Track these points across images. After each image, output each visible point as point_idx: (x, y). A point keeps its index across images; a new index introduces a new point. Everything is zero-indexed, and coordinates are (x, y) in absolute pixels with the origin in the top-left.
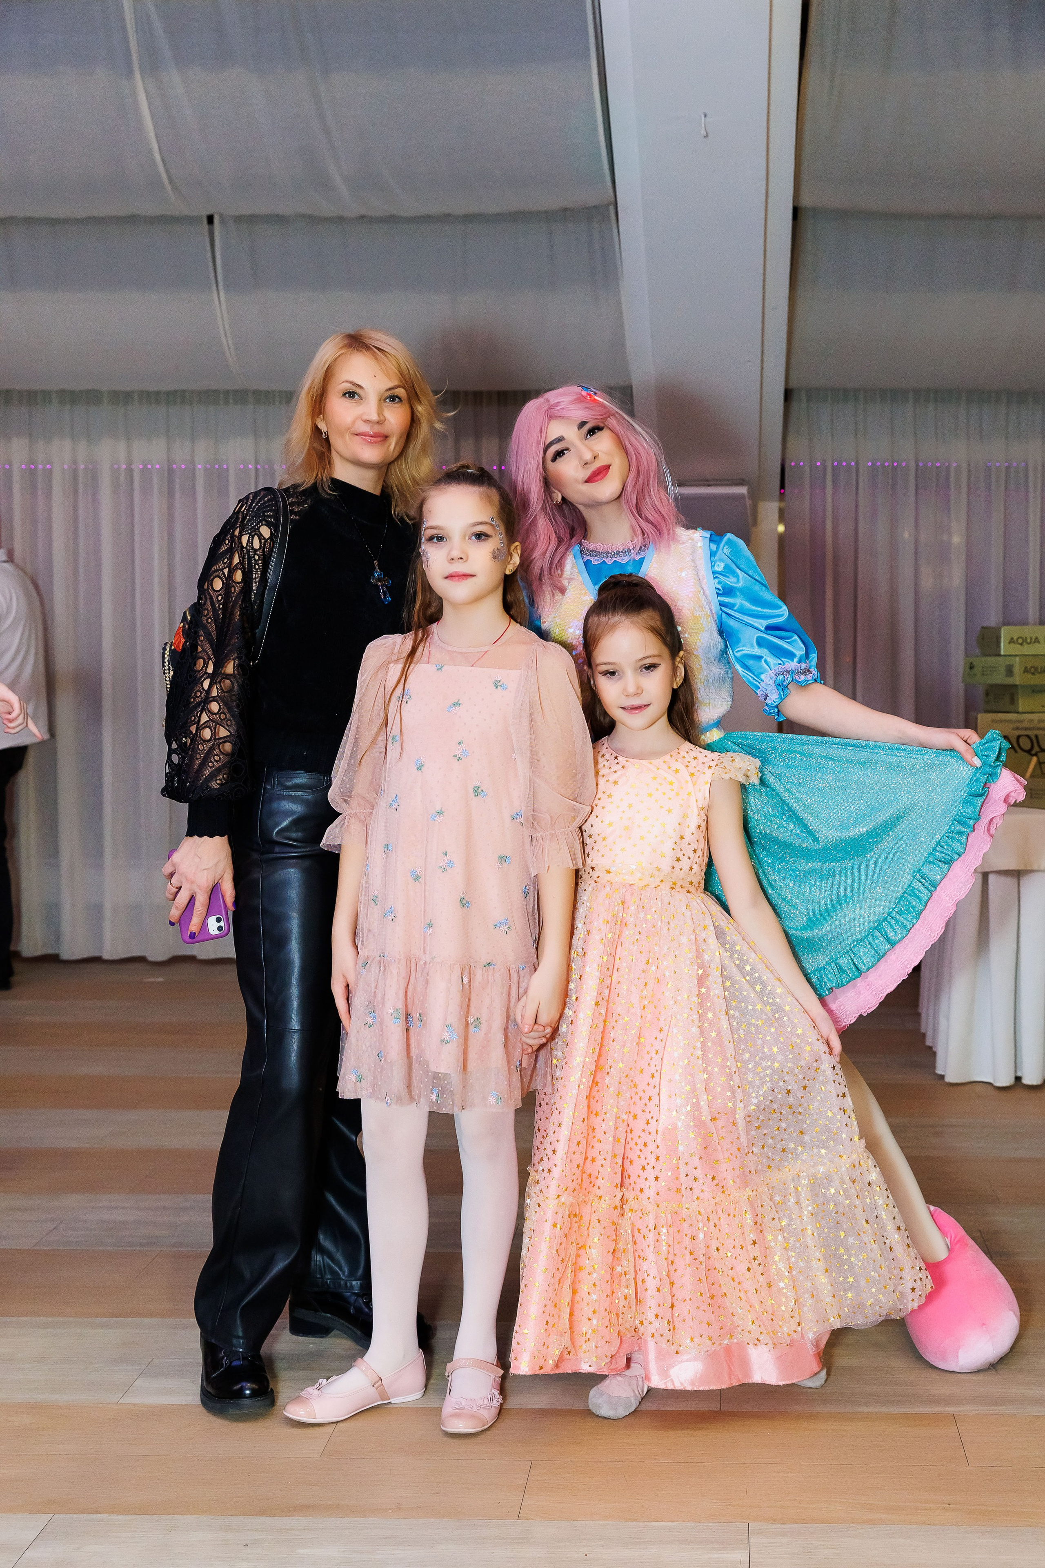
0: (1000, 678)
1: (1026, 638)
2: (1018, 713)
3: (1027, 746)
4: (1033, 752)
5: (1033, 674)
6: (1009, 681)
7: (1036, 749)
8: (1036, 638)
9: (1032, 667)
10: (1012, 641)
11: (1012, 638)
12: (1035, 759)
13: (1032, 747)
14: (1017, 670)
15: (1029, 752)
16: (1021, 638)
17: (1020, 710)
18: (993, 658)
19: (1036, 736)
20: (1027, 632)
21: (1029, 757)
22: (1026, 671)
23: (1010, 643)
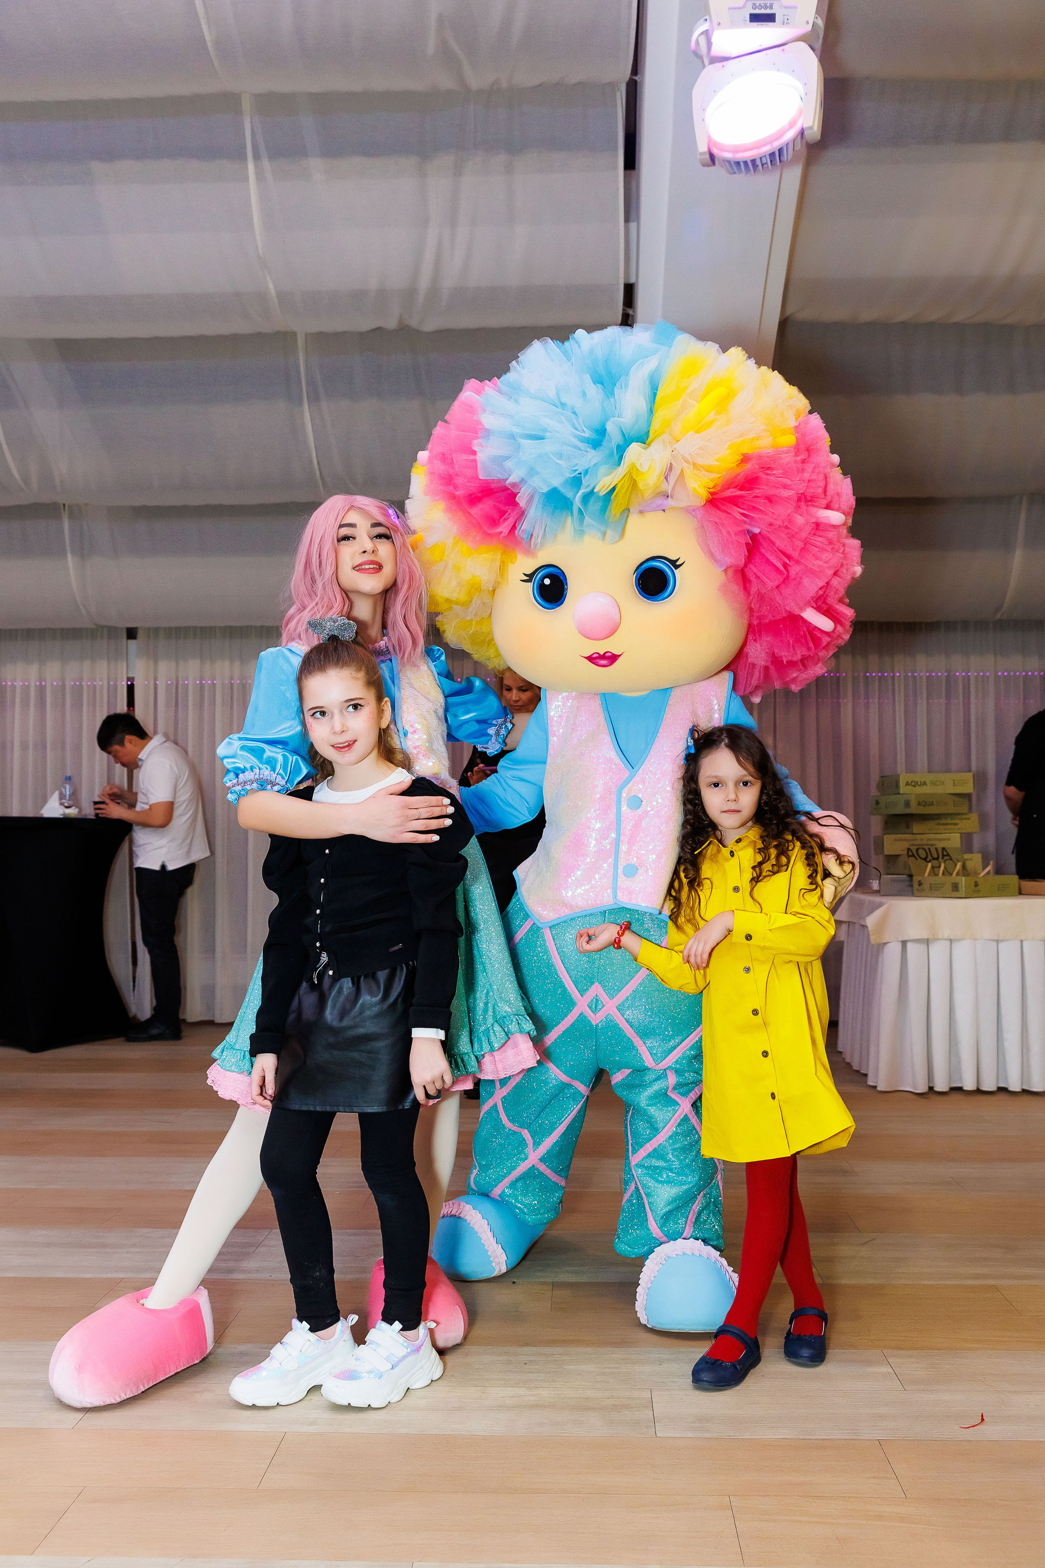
0: (900, 810)
1: (918, 782)
2: (913, 834)
3: (924, 856)
4: (928, 860)
5: (924, 806)
6: (907, 811)
7: (929, 858)
8: (925, 782)
9: (923, 801)
10: (907, 784)
11: (908, 782)
12: (930, 864)
13: (927, 857)
14: (913, 803)
15: (925, 859)
16: (914, 781)
17: (914, 832)
18: (895, 796)
19: (929, 849)
20: (917, 778)
21: (926, 863)
22: (919, 804)
23: (906, 785)
